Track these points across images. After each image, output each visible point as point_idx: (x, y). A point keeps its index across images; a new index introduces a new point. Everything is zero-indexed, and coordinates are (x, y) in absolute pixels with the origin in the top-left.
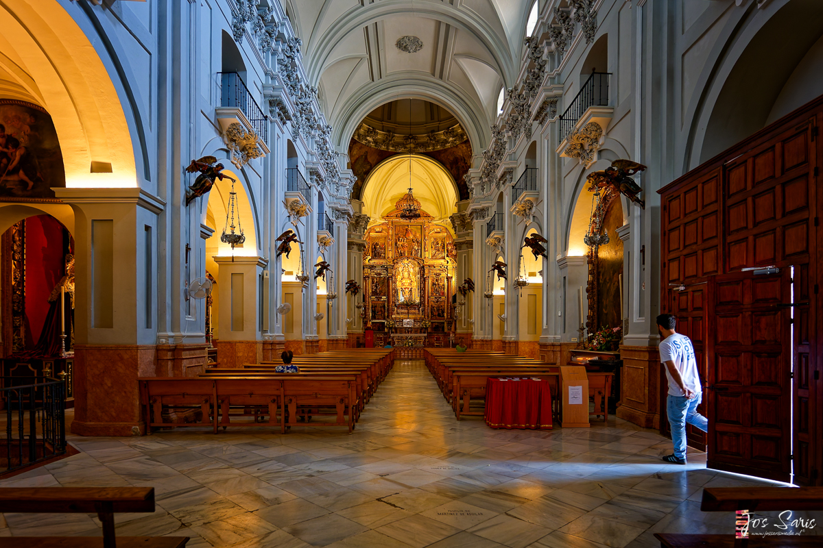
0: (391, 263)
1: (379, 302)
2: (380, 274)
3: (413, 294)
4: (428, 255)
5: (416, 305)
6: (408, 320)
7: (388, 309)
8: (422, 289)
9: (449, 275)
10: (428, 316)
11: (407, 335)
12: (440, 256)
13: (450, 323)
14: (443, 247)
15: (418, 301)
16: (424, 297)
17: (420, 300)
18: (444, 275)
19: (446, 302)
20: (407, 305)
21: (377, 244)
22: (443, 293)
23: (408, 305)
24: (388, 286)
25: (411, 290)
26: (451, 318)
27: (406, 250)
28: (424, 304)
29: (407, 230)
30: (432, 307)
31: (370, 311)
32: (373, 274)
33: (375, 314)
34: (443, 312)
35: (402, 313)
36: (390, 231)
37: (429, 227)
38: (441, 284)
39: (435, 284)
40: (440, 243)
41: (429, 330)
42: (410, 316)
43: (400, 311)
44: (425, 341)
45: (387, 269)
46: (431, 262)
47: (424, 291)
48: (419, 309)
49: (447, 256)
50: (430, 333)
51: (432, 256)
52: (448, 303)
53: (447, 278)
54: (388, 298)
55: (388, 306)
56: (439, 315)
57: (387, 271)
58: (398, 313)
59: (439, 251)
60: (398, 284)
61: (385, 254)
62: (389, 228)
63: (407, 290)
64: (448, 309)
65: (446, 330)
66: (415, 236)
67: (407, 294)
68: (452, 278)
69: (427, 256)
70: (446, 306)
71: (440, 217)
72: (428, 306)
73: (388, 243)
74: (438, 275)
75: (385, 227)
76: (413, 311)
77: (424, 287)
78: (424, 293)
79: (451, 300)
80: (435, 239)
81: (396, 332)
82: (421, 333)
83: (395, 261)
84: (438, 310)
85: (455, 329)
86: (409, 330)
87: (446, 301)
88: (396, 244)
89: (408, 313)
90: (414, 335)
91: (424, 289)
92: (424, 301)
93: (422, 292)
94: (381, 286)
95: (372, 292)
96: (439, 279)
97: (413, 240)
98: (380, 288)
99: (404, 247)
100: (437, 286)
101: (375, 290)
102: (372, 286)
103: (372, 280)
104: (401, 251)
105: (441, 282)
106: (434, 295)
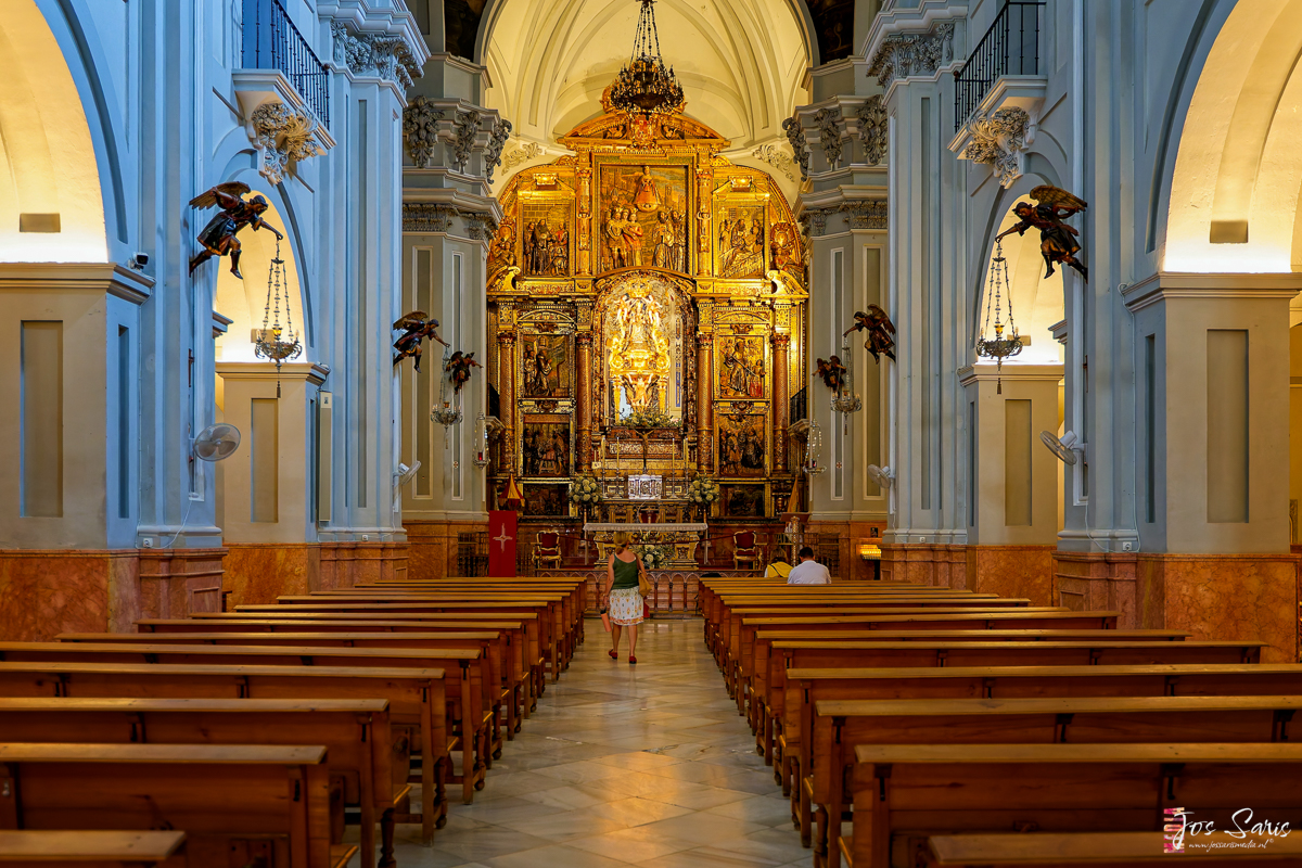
0: (589, 290)
1: (549, 419)
2: (552, 326)
3: (662, 395)
4: (710, 262)
5: (669, 428)
6: (645, 478)
7: (578, 444)
8: (691, 378)
9: (779, 330)
10: (710, 465)
11: (640, 526)
12: (749, 266)
13: (781, 490)
14: (760, 241)
15: (675, 416)
16: (697, 403)
17: (685, 411)
18: (760, 329)
19: (769, 420)
20: (641, 428)
21: (541, 227)
22: (760, 391)
23: (645, 430)
24: (579, 367)
25: (653, 384)
26: (786, 470)
27: (637, 246)
28: (697, 425)
29: (639, 181)
30: (725, 436)
31: (519, 447)
32: (527, 328)
33: (535, 457)
34: (760, 451)
35: (624, 456)
36: (585, 184)
37: (711, 171)
38: (753, 359)
39: (734, 360)
40: (748, 225)
41: (715, 511)
42: (652, 464)
43: (617, 447)
44: (700, 548)
45: (573, 309)
46: (721, 287)
47: (697, 382)
48: (679, 444)
49: (774, 267)
50: (716, 520)
51: (725, 269)
52: (775, 422)
53: (772, 341)
54: (578, 405)
55: (579, 431)
56: (746, 462)
57: (575, 316)
58: (611, 456)
59: (743, 250)
60: (613, 363)
61: (567, 259)
62: (579, 175)
63: (641, 382)
64: (775, 440)
65: (769, 511)
66: (665, 201)
67: (641, 395)
68: (787, 338)
69: (707, 267)
70: (768, 433)
71: (747, 138)
72: (711, 432)
73: (577, 224)
74: (741, 329)
75: (566, 172)
76: (661, 448)
77: (697, 370)
78: (697, 389)
79: (784, 411)
80: (733, 212)
81: (605, 518)
82: (687, 518)
83: (602, 283)
84: (744, 444)
85: (803, 504)
86: (647, 513)
87: (769, 414)
88: (604, 227)
89: (645, 456)
90: (662, 528)
91: (698, 375)
92: (697, 415)
93: (690, 385)
94: (555, 365)
95: (526, 384)
96: (747, 344)
97: (659, 213)
98: (550, 371)
99: (629, 238)
100: (739, 367)
101: (536, 379)
102: (525, 365)
103: (526, 347)
104: (619, 250)
105: (752, 354)
106: (731, 394)
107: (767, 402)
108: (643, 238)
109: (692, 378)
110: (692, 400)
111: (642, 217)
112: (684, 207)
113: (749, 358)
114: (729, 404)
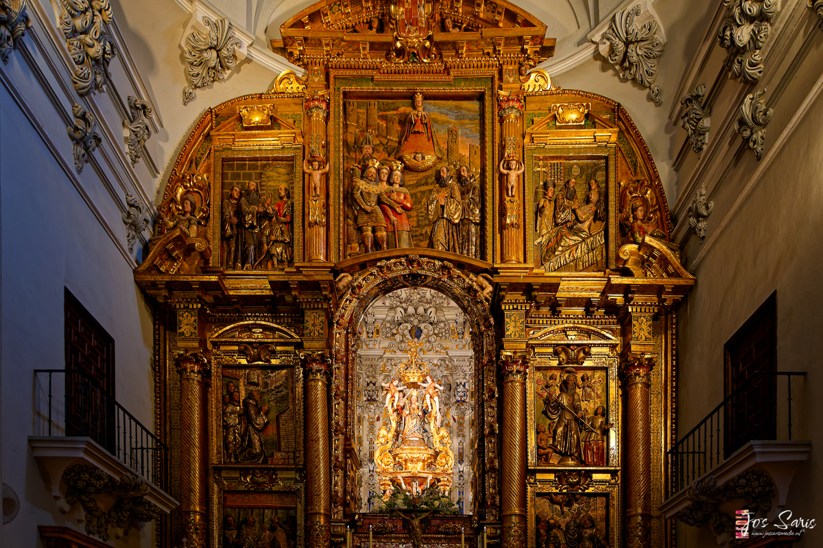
1: (263, 500)
4: (520, 243)
5: (455, 517)
8: (490, 435)
14: (600, 214)
16: (501, 475)
17: (480, 490)
19: (616, 502)
28: (502, 509)
31: (217, 544)
40: (582, 190)
47: (502, 440)
48: (472, 541)
51: (544, 261)
52: (626, 507)
66: (448, 153)
68: (651, 364)
69: (515, 251)
70: (615, 524)
72: (524, 518)
76: (444, 547)
77: (501, 418)
78: (502, 452)
80: (558, 171)
87: (617, 492)
88: (349, 195)
91: (501, 428)
92: (500, 493)
93: (489, 445)
94: (273, 415)
95: (226, 444)
96: (580, 382)
97: (438, 172)
98: (266, 424)
99: (390, 212)
100: (568, 417)
101: (242, 437)
102: (224, 414)
103: (226, 386)
104: (374, 231)
105: (587, 397)
106: (554, 459)
107: (613, 473)
108: (413, 213)
109: (492, 433)
110: (493, 469)
111: (412, 178)
112: (478, 162)
113: (584, 405)
114: (552, 477)
